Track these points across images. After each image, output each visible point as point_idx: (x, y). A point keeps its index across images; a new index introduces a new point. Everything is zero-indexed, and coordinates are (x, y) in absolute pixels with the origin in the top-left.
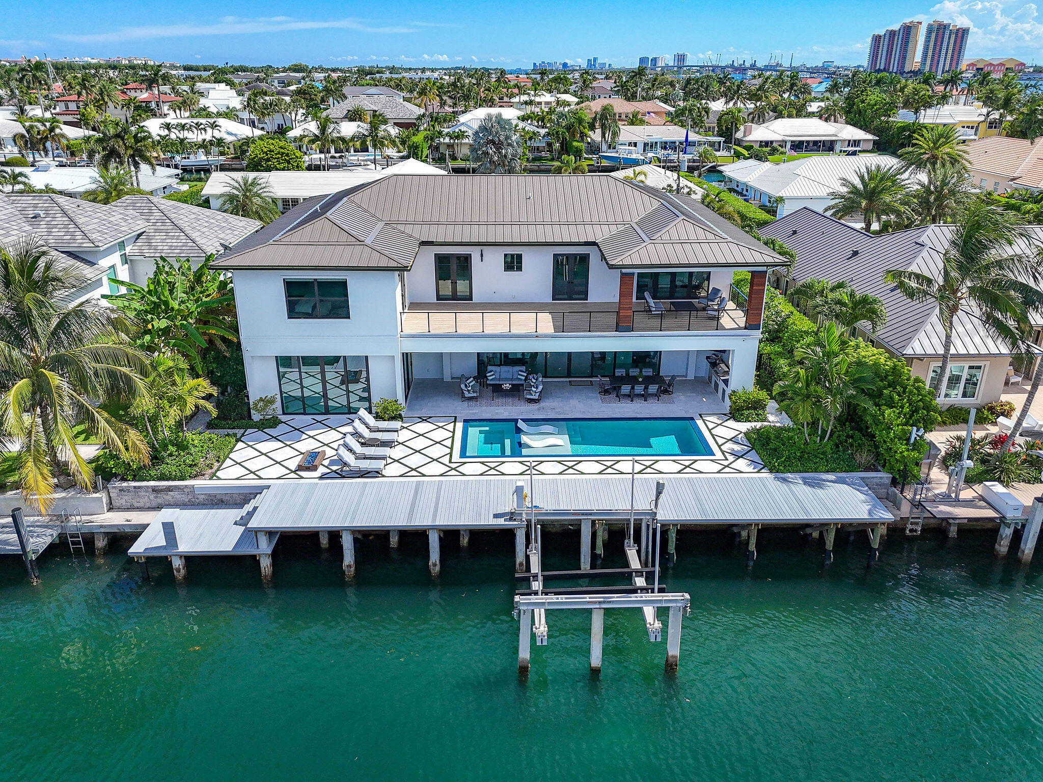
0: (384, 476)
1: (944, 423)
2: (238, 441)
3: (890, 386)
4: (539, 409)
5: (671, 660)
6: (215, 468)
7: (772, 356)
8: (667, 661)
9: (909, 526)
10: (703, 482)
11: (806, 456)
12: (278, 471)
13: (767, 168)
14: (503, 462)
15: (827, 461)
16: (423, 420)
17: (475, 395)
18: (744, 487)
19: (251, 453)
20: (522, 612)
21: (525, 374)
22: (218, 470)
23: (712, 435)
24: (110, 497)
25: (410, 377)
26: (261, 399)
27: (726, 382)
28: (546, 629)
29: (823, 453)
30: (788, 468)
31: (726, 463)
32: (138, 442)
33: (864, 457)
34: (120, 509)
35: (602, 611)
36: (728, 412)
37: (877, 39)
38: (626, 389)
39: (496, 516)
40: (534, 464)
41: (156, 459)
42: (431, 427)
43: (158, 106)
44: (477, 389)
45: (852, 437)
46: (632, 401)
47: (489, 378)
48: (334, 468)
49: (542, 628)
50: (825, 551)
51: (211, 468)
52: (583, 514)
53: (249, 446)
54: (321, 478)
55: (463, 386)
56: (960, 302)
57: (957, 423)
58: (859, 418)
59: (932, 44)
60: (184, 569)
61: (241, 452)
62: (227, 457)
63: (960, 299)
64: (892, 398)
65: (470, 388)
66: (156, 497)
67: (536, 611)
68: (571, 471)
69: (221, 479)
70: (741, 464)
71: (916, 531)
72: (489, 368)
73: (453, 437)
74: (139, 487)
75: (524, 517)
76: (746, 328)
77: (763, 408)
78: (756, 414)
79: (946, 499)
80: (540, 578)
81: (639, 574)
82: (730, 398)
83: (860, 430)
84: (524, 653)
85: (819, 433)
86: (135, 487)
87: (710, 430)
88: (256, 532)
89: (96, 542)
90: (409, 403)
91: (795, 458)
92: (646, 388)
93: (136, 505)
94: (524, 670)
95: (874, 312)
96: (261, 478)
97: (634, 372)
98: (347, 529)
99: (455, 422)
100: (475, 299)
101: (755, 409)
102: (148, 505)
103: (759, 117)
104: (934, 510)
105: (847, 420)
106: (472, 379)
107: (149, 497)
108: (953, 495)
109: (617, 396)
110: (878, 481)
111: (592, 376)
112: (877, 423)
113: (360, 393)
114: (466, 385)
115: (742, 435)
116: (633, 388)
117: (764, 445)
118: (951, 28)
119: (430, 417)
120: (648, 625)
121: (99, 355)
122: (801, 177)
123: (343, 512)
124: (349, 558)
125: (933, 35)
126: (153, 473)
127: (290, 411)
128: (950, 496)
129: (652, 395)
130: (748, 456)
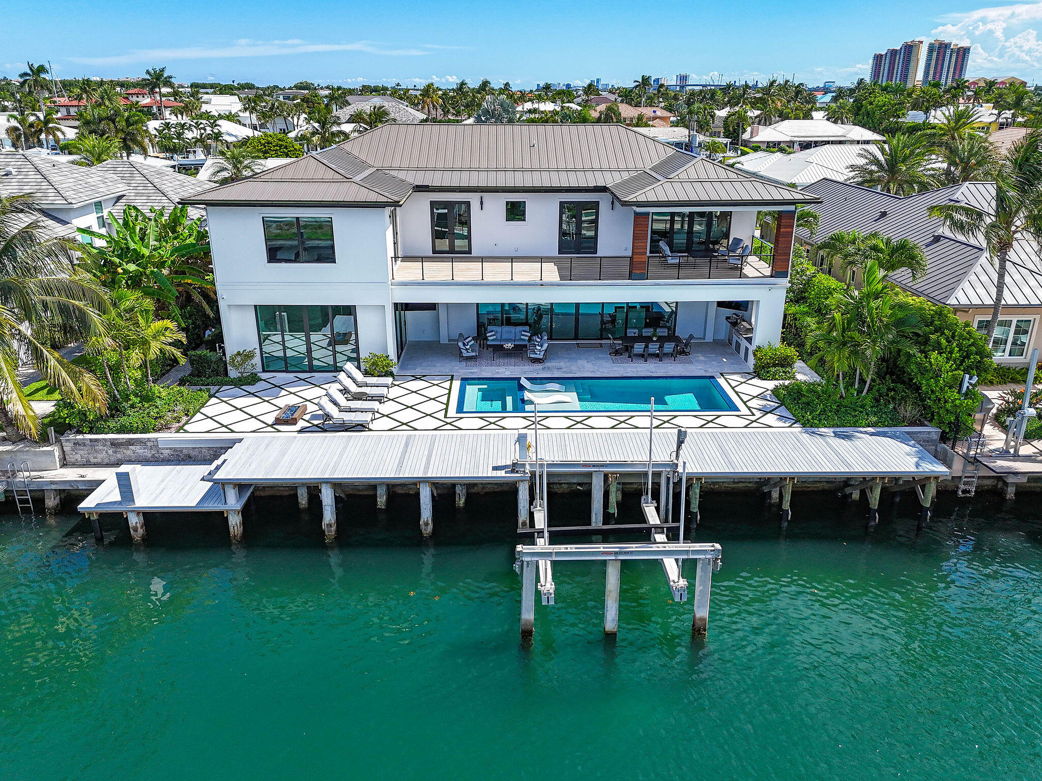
0: (370, 430)
1: (991, 383)
2: (211, 396)
3: (936, 331)
4: (543, 369)
5: (699, 623)
6: (183, 422)
7: (798, 316)
8: (693, 625)
9: (962, 487)
10: (729, 436)
11: (843, 409)
12: (255, 424)
13: (777, 158)
14: (504, 418)
15: (867, 414)
16: (416, 378)
17: (474, 354)
18: (774, 440)
19: (224, 407)
20: (525, 563)
21: (529, 334)
22: (186, 423)
23: (736, 393)
24: (64, 452)
25: (404, 339)
26: (239, 354)
27: (749, 340)
28: (554, 586)
29: (863, 406)
30: (823, 421)
31: (753, 418)
32: (93, 387)
33: (908, 410)
34: (74, 465)
35: (619, 564)
36: (752, 370)
37: (878, 58)
38: (639, 347)
39: (495, 468)
40: (538, 419)
41: (115, 409)
42: (426, 384)
43: (159, 110)
44: (477, 349)
45: (893, 389)
46: (646, 361)
47: (489, 338)
48: (316, 422)
49: (548, 585)
50: (869, 510)
51: (179, 422)
52: (594, 466)
53: (223, 401)
54: (300, 431)
55: (460, 344)
56: (1015, 236)
57: (1005, 383)
58: (900, 371)
59: (933, 62)
60: (142, 528)
61: (214, 407)
62: (198, 411)
63: (1015, 232)
64: (939, 343)
65: (468, 347)
66: (115, 452)
67: (542, 563)
68: (579, 426)
69: (188, 432)
70: (770, 419)
71: (969, 492)
72: (490, 328)
73: (449, 394)
74: (96, 440)
75: (528, 469)
76: (771, 276)
77: (790, 365)
78: (784, 372)
79: (1003, 454)
80: (546, 534)
81: (659, 530)
82: (755, 355)
83: (903, 383)
84: (528, 615)
85: (856, 387)
86: (91, 440)
87: (733, 388)
88: (223, 485)
89: (47, 501)
90: (403, 363)
91: (831, 412)
92: (661, 347)
93: (93, 460)
94: (527, 634)
95: (913, 258)
96: (232, 431)
97: (647, 332)
98: (327, 481)
99: (452, 380)
100: (474, 253)
101: (782, 366)
102: (106, 461)
103: (765, 120)
104: (991, 465)
105: (886, 374)
106: (470, 338)
107: (107, 452)
108: (1012, 451)
109: (630, 357)
110: (925, 436)
111: (601, 339)
112: (923, 371)
113: (348, 353)
114: (464, 344)
115: (769, 392)
116: (647, 347)
117: (795, 399)
118: (952, 47)
119: (424, 376)
120: (672, 583)
121: (51, 288)
122: (814, 164)
123: (323, 464)
124: (329, 516)
125: (935, 54)
126: (112, 424)
127: (270, 369)
128: (1008, 452)
129: (666, 355)
130: (778, 412)
